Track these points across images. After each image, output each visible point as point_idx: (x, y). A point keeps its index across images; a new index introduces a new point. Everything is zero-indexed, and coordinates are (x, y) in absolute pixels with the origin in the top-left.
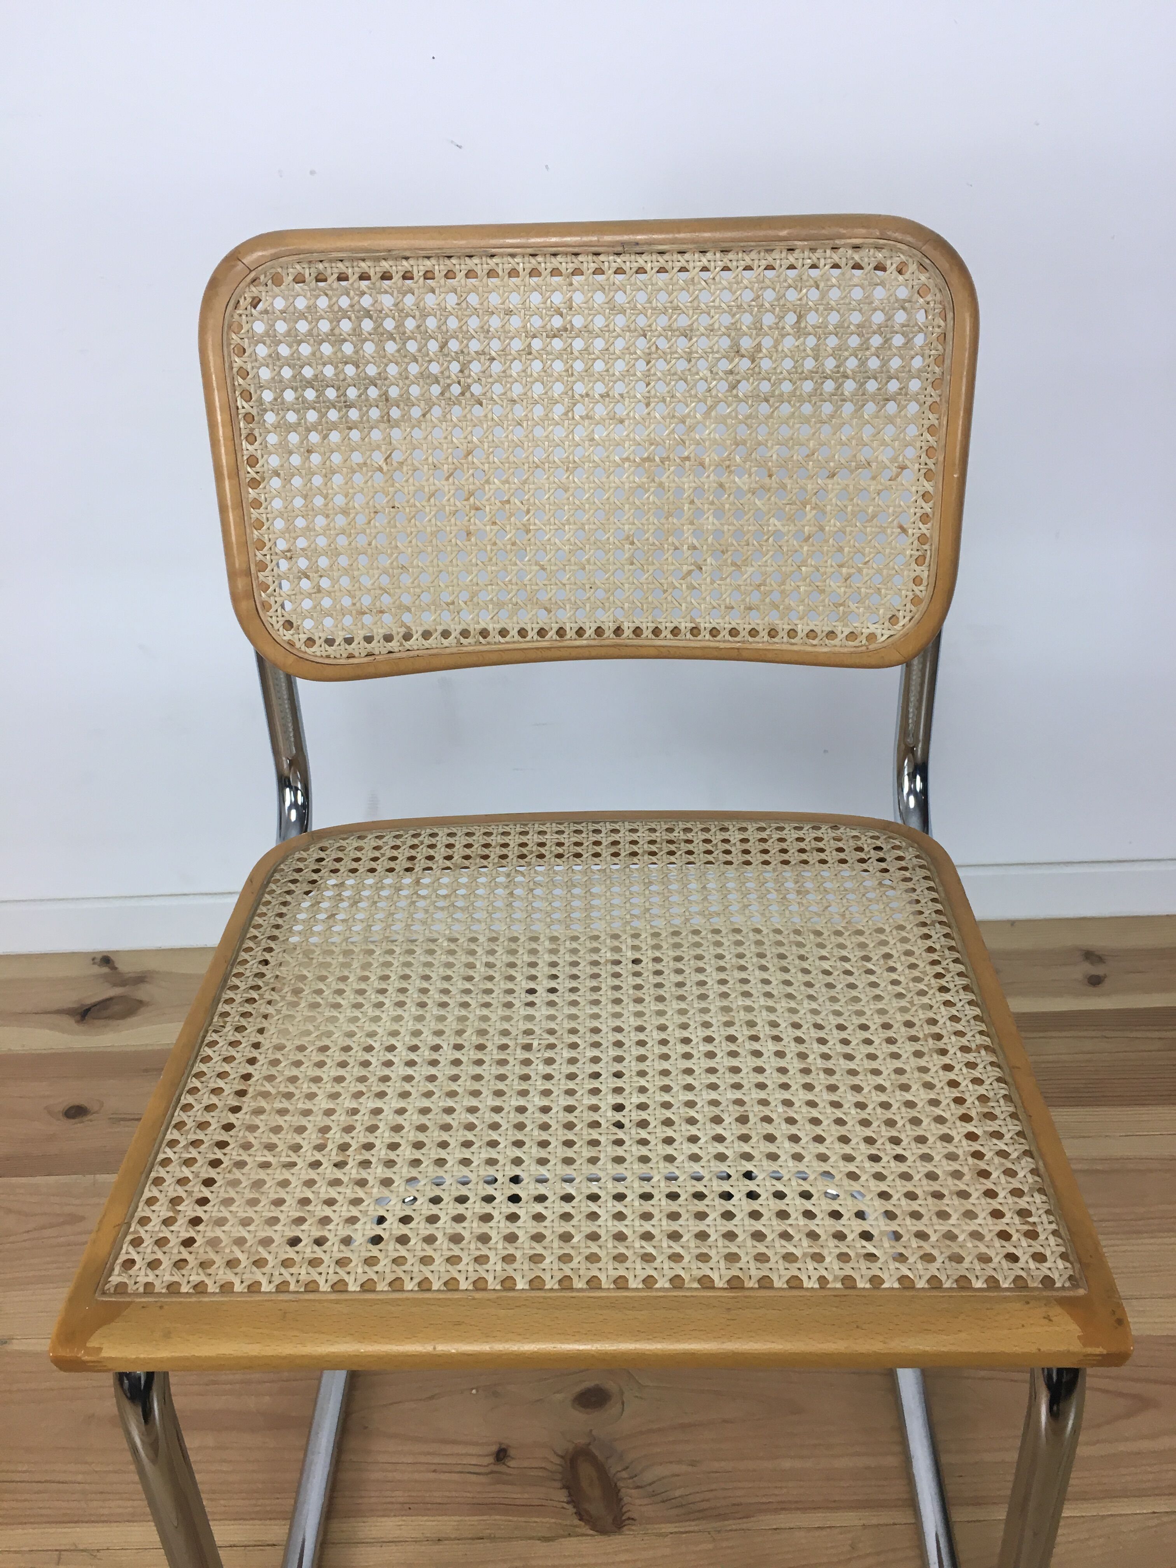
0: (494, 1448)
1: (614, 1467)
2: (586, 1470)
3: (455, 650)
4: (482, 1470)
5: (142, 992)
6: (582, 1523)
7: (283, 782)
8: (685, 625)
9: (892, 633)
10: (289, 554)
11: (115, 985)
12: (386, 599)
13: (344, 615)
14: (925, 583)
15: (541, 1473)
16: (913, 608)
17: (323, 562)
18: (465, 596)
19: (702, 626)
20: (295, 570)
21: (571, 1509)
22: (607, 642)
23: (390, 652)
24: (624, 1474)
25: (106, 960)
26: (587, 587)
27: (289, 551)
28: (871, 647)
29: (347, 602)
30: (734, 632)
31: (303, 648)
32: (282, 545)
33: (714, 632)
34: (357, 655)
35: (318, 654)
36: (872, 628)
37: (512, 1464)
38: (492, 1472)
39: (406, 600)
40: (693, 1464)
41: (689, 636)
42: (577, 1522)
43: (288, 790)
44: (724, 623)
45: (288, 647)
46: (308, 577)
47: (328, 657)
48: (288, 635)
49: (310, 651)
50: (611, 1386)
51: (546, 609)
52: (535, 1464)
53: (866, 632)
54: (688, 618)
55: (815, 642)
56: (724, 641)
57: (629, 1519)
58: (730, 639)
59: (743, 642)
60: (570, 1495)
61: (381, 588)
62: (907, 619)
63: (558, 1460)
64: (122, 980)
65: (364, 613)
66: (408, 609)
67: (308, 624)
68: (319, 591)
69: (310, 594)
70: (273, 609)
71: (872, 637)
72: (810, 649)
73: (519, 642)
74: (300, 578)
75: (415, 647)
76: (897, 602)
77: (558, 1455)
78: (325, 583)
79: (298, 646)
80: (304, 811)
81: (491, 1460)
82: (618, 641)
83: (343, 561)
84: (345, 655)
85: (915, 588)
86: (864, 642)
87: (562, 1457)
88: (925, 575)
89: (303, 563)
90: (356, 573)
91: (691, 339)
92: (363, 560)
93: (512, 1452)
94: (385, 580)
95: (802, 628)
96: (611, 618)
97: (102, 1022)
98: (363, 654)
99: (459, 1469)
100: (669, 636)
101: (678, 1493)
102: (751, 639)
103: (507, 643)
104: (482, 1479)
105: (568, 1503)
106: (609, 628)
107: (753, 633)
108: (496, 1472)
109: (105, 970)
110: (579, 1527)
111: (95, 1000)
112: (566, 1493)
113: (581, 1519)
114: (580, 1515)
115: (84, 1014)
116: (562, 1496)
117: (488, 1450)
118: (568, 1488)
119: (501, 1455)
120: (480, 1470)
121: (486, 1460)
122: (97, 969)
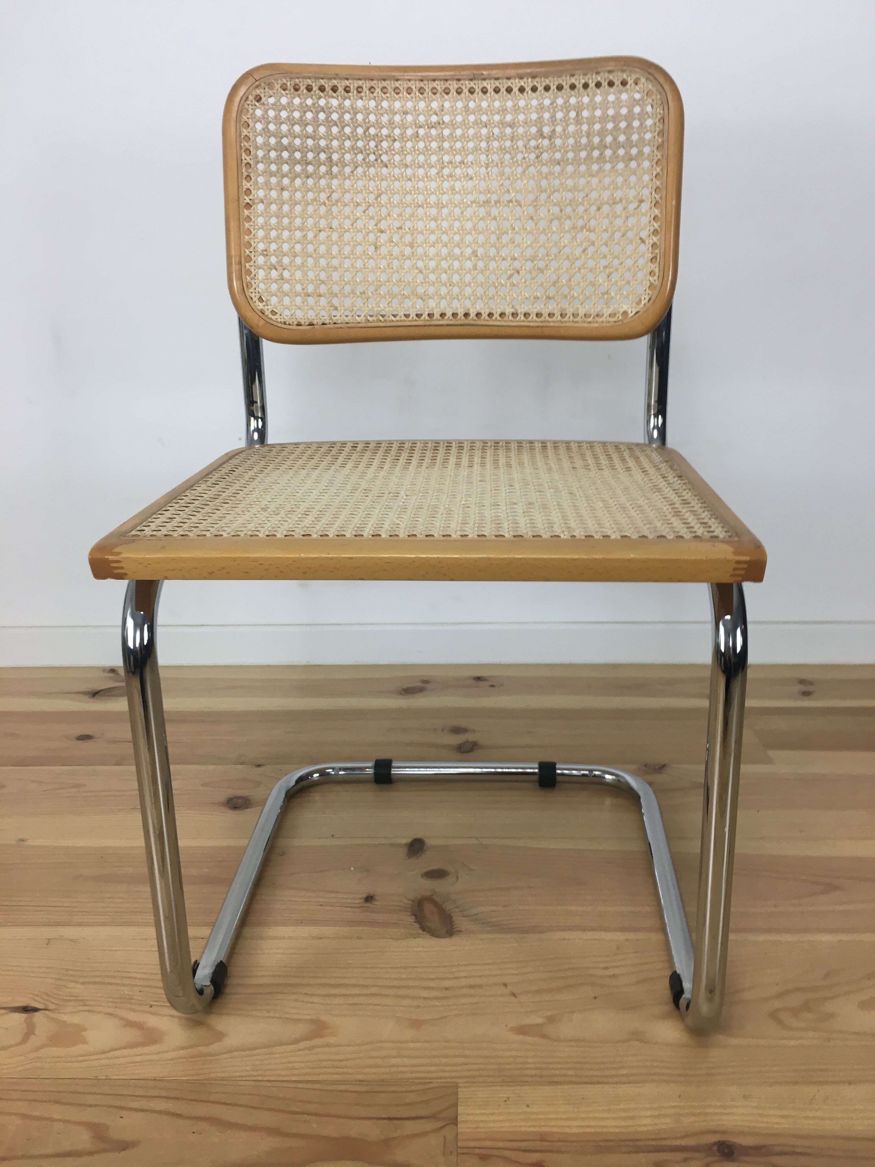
0: (365, 895)
1: (449, 907)
2: (428, 908)
3: (364, 325)
4: (356, 905)
6: (424, 933)
7: (250, 413)
8: (509, 311)
9: (637, 310)
10: (265, 253)
11: (117, 681)
12: (323, 289)
13: (296, 296)
14: (657, 275)
15: (396, 908)
16: (650, 293)
17: (286, 260)
18: (372, 288)
19: (519, 312)
20: (268, 263)
21: (417, 925)
22: (459, 322)
23: (324, 324)
24: (456, 910)
25: (113, 670)
26: (448, 284)
27: (266, 250)
28: (625, 321)
29: (298, 288)
30: (538, 315)
31: (270, 316)
32: (261, 246)
33: (526, 315)
34: (303, 323)
35: (279, 320)
36: (625, 308)
37: (376, 903)
38: (362, 907)
39: (336, 289)
40: (504, 906)
41: (510, 317)
42: (420, 931)
43: (252, 419)
44: (534, 309)
45: (260, 314)
46: (276, 269)
47: (285, 323)
48: (260, 306)
49: (274, 317)
50: (449, 868)
51: (422, 299)
52: (394, 903)
53: (621, 310)
54: (511, 306)
55: (589, 320)
56: (533, 322)
57: (458, 931)
58: (537, 319)
59: (545, 321)
60: (416, 918)
61: (320, 280)
62: (647, 299)
63: (409, 902)
65: (309, 295)
66: (336, 295)
67: (274, 300)
68: (282, 279)
69: (277, 280)
70: (254, 287)
71: (625, 313)
72: (586, 325)
73: (404, 321)
74: (271, 269)
75: (339, 321)
76: (640, 289)
77: (409, 900)
78: (286, 274)
79: (266, 313)
80: (262, 433)
81: (362, 901)
82: (467, 322)
83: (298, 260)
84: (295, 323)
85: (651, 279)
86: (620, 318)
87: (412, 901)
88: (657, 270)
89: (273, 260)
90: (306, 269)
91: (513, 128)
92: (310, 261)
93: (377, 898)
94: (323, 276)
95: (582, 312)
96: (462, 306)
97: (106, 698)
98: (307, 323)
99: (340, 904)
100: (499, 318)
101: (494, 920)
102: (550, 320)
103: (397, 321)
104: (356, 910)
105: (415, 922)
106: (461, 312)
107: (551, 315)
108: (365, 907)
109: (111, 675)
110: (422, 934)
111: (103, 688)
112: (414, 917)
113: (423, 930)
114: (423, 928)
115: (95, 694)
116: (411, 919)
117: (360, 896)
118: (415, 915)
119: (369, 899)
120: (354, 905)
121: (358, 901)
122: (106, 674)
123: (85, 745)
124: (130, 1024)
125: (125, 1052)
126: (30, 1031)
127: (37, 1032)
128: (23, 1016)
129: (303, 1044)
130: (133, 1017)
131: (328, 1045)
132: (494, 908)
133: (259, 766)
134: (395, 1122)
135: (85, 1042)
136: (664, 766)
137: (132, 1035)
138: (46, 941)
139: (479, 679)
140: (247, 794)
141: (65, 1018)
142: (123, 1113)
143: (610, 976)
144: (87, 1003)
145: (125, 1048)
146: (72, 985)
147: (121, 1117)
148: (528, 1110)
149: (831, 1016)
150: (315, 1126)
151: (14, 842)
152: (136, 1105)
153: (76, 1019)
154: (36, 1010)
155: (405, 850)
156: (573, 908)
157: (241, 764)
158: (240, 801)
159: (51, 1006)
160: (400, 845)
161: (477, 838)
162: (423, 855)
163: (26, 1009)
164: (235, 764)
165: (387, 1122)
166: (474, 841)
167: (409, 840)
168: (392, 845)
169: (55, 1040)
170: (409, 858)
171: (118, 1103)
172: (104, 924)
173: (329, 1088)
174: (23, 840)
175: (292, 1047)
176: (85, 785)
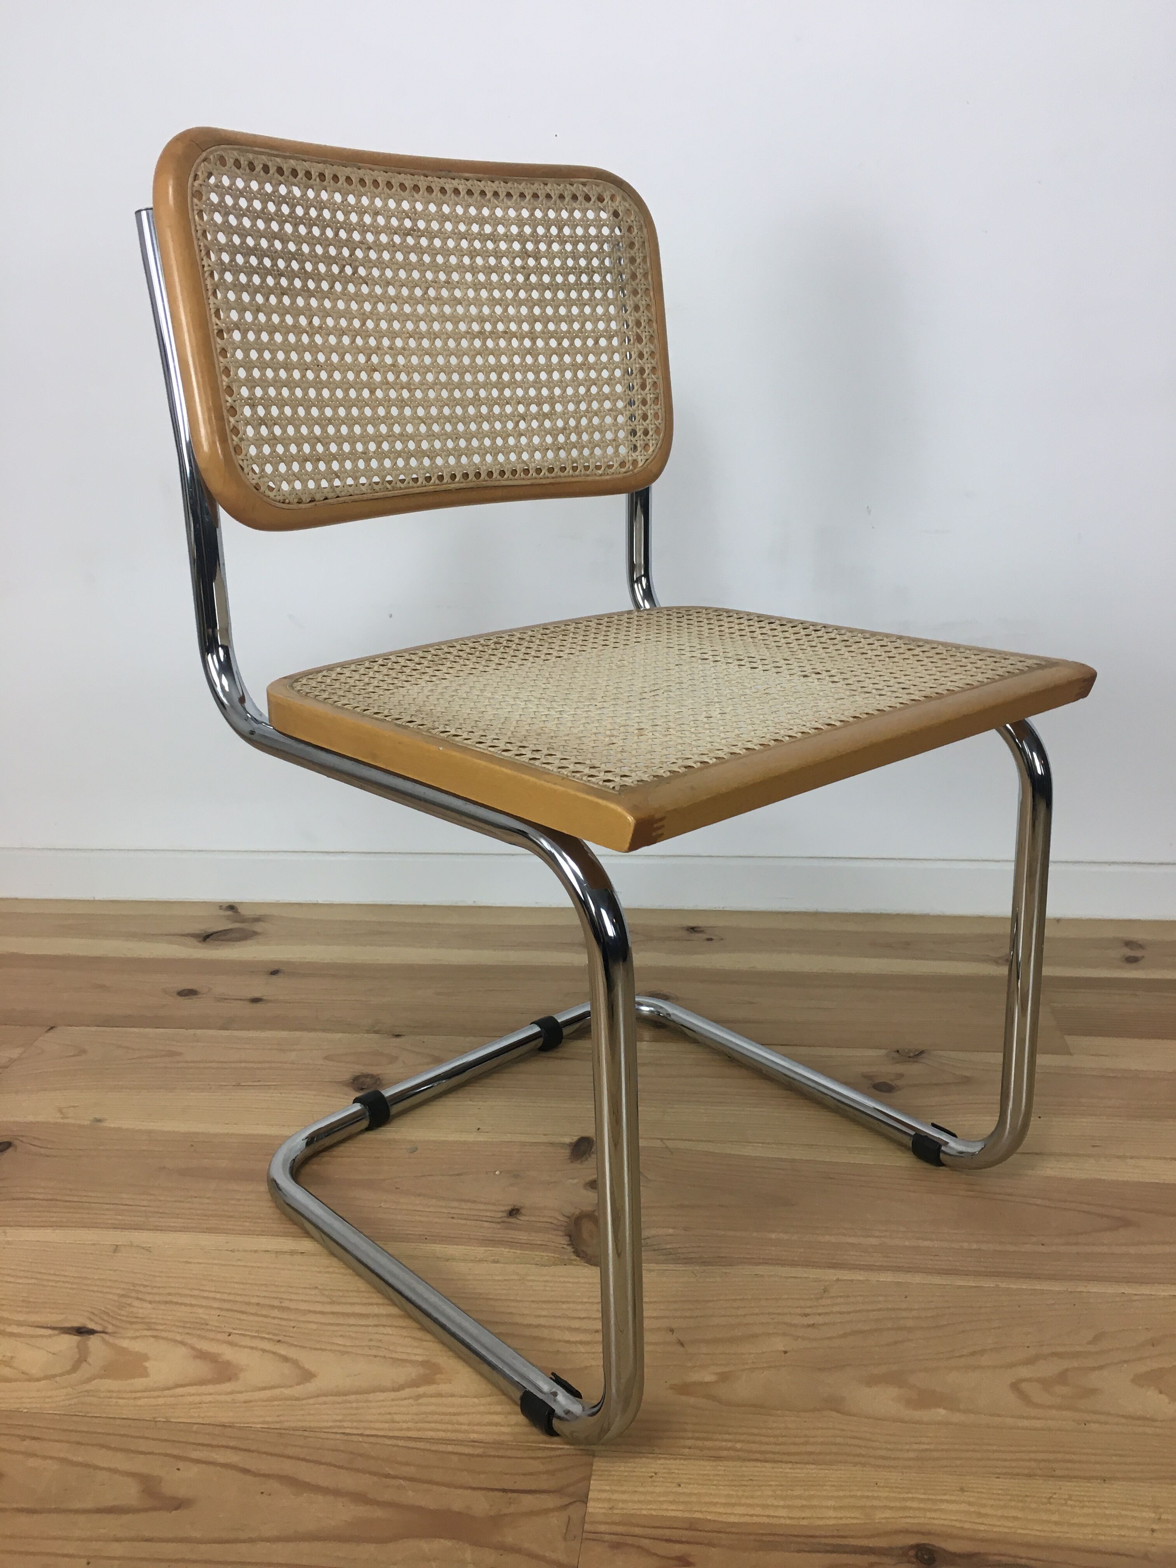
0: (509, 1208)
2: (588, 1227)
4: (496, 1220)
5: (258, 927)
6: (578, 1259)
11: (236, 922)
15: (547, 1225)
21: (570, 1249)
25: (232, 907)
37: (522, 1218)
38: (503, 1222)
40: (685, 1229)
42: (574, 1257)
52: (545, 1220)
60: (571, 1240)
63: (564, 1219)
64: (244, 920)
77: (565, 1216)
81: (505, 1214)
87: (568, 1217)
93: (523, 1211)
97: (219, 942)
99: (476, 1218)
104: (494, 1225)
105: (568, 1245)
108: (507, 1222)
109: (230, 913)
110: (575, 1260)
111: (215, 930)
112: (568, 1238)
113: (578, 1256)
114: (577, 1253)
115: (206, 938)
116: (564, 1241)
117: (503, 1209)
118: (570, 1236)
119: (514, 1212)
120: (494, 1220)
121: (500, 1215)
122: (222, 913)
123: (186, 1002)
124: (202, 1355)
125: (192, 1390)
126: (82, 1358)
127: (89, 1360)
128: (75, 1339)
129: (407, 1392)
130: (204, 1346)
131: (440, 1395)
132: (671, 1231)
133: (398, 1036)
134: (510, 1495)
135: (145, 1374)
136: (922, 1052)
137: (202, 1369)
138: (114, 1247)
139: (693, 929)
140: (379, 1072)
141: (125, 1343)
142: (181, 1465)
143: (809, 1326)
144: (153, 1326)
145: (190, 1384)
146: (136, 1303)
147: (178, 1469)
148: (679, 1490)
149: (1092, 1392)
150: (410, 1493)
151: (87, 1123)
152: (195, 1455)
153: (137, 1346)
154: (92, 1332)
155: (567, 1152)
156: (773, 1236)
157: (376, 1032)
158: (368, 1080)
159: (110, 1329)
160: (562, 1145)
161: (661, 1139)
162: (589, 1159)
163: (81, 1331)
164: (368, 1032)
165: (501, 1494)
166: (658, 1144)
167: (575, 1139)
168: (552, 1144)
169: (110, 1371)
170: (572, 1162)
171: (175, 1452)
172: (184, 1229)
173: (434, 1447)
174: (100, 1121)
175: (392, 1395)
176: (180, 1054)
